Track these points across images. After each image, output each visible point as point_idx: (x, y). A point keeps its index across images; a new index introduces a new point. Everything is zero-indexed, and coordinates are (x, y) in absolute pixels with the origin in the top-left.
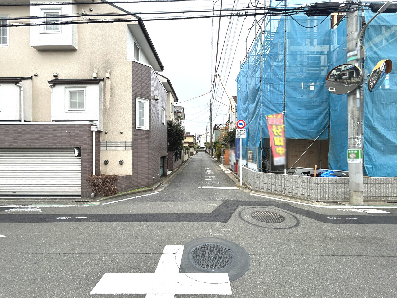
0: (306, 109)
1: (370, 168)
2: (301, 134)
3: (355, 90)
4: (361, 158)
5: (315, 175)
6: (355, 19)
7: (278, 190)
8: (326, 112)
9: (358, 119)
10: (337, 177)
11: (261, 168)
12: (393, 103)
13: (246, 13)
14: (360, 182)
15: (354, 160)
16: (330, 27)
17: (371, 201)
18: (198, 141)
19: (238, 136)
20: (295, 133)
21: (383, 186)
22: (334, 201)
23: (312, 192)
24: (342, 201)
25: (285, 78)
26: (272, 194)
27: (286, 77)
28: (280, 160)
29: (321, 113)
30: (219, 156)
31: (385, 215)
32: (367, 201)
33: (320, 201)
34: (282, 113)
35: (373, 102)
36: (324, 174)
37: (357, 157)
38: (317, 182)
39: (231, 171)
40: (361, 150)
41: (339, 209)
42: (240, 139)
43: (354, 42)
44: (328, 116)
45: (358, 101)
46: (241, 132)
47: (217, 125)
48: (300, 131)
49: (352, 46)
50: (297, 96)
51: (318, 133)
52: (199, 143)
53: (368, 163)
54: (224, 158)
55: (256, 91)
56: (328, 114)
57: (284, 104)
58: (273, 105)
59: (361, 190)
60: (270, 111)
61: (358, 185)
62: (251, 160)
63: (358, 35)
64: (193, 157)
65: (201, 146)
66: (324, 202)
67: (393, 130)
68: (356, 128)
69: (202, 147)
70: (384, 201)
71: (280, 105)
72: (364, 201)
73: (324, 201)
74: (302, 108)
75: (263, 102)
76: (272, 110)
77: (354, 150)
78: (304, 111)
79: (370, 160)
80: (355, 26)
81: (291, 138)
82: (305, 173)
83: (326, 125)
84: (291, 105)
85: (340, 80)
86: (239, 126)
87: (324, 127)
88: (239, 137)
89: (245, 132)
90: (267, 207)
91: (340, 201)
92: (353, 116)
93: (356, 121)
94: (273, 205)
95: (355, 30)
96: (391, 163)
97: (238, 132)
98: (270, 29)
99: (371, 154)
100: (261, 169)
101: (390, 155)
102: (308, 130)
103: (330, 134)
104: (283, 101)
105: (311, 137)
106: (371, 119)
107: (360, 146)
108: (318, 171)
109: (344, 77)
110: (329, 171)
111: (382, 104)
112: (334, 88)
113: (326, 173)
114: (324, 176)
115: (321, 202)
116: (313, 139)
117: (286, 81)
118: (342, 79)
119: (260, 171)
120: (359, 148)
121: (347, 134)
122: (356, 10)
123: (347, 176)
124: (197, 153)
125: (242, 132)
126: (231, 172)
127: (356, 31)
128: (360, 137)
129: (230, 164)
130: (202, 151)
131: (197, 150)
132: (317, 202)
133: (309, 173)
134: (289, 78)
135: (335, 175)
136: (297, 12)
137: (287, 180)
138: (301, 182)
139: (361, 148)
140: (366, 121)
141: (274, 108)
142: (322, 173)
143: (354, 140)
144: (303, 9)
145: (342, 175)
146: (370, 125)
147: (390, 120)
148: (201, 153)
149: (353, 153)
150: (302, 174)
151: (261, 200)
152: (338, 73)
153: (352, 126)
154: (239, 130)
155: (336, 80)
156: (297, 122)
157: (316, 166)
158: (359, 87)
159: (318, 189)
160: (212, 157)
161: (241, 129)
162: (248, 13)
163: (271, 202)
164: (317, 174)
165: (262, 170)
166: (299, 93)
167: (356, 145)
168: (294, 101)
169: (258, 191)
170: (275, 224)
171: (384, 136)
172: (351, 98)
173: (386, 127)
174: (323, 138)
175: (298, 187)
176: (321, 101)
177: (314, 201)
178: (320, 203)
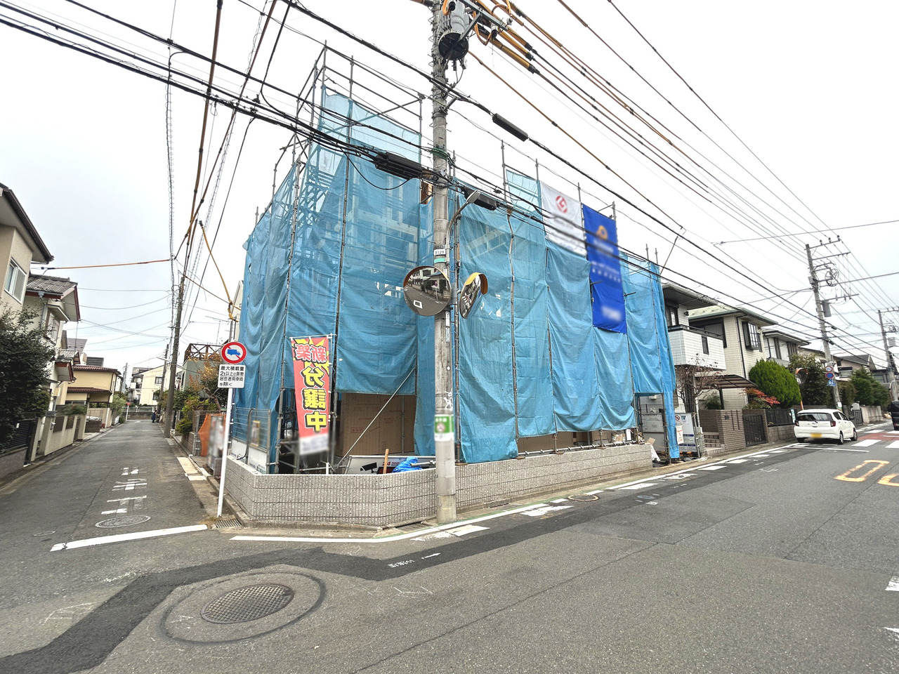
0: (378, 334)
1: (469, 446)
2: (368, 384)
3: (444, 311)
4: (453, 431)
5: (385, 469)
6: (443, 198)
7: (309, 515)
8: (411, 342)
9: (448, 362)
10: (422, 470)
11: (276, 462)
12: (494, 339)
13: (252, 109)
14: (451, 476)
15: (444, 435)
16: (419, 200)
17: (469, 509)
18: (133, 386)
19: (223, 382)
20: (356, 381)
21: (485, 478)
22: (415, 521)
23: (376, 510)
24: (428, 518)
25: (341, 266)
26: (294, 526)
27: (343, 265)
28: (313, 442)
29: (403, 345)
30: (186, 431)
31: (481, 534)
32: (465, 510)
33: (390, 525)
34: (328, 337)
35: (472, 336)
36: (401, 465)
37: (447, 431)
38: (386, 485)
39: (208, 475)
40: (452, 417)
41: (417, 539)
42: (228, 389)
43: (443, 234)
44: (414, 351)
45: (448, 330)
46: (233, 371)
47: (197, 346)
48: (363, 376)
49: (440, 240)
50: (364, 305)
51: (398, 381)
52: (136, 393)
53: (466, 439)
54: (198, 438)
55: (280, 280)
56: (415, 346)
57: (338, 317)
58: (314, 317)
59: (453, 492)
60: (306, 330)
61: (448, 481)
62: (256, 443)
63: (447, 225)
64: (101, 436)
65: (142, 402)
66: (396, 527)
67: (497, 383)
68: (446, 377)
69: (146, 405)
70: (486, 506)
71: (329, 319)
72: (459, 512)
73: (397, 524)
74: (370, 331)
75: (291, 308)
76: (310, 326)
77: (442, 417)
78: (376, 338)
79: (468, 433)
80: (443, 209)
81: (347, 391)
82: (367, 468)
83: (411, 367)
84: (350, 322)
85: (429, 291)
86: (228, 356)
87: (409, 371)
88: (226, 384)
89: (244, 372)
90: (262, 570)
91: (424, 518)
92: (441, 357)
93: (445, 364)
94: (281, 561)
95: (443, 216)
96: (494, 436)
97: (224, 371)
98: (318, 164)
99: (470, 422)
100: (274, 465)
101: (493, 423)
102: (380, 375)
103: (418, 384)
104: (336, 311)
105: (386, 389)
106: (469, 363)
107: (451, 409)
108: (392, 461)
109: (434, 286)
110: (410, 458)
111: (482, 339)
112: (421, 303)
113: (405, 462)
114: (400, 471)
115: (391, 528)
116: (388, 393)
117: (342, 272)
118: (431, 289)
119: (271, 470)
120: (450, 413)
121: (434, 388)
122: (444, 187)
123: (434, 466)
124: (121, 421)
125: (236, 371)
126: (208, 478)
127: (445, 218)
128: (451, 393)
129: (209, 455)
130: (145, 416)
131: (125, 414)
132: (384, 529)
133: (374, 465)
134: (349, 268)
135: (418, 467)
136: (358, 152)
137: (329, 487)
138: (357, 488)
139: (452, 413)
140: (463, 365)
141: (314, 324)
142: (398, 464)
143: (443, 399)
144: (368, 153)
145: (429, 465)
146: (468, 372)
147: (492, 366)
148: (138, 421)
149: (442, 422)
150: (361, 470)
151: (256, 553)
152: (425, 278)
153: (441, 373)
154: (226, 366)
155: (423, 289)
156: (360, 359)
157: (387, 451)
158: (449, 309)
159: (388, 500)
160: (168, 435)
161: (233, 365)
162: (257, 113)
163: (281, 551)
164: (390, 466)
165: (277, 468)
166: (367, 301)
167: (446, 409)
168: (357, 316)
169: (259, 525)
170: (262, 619)
171: (485, 391)
172: (439, 323)
173: (488, 376)
174: (406, 392)
175: (351, 501)
176: (404, 322)
177: (379, 528)
178: (390, 530)
